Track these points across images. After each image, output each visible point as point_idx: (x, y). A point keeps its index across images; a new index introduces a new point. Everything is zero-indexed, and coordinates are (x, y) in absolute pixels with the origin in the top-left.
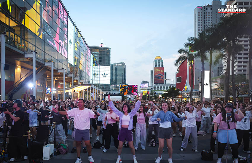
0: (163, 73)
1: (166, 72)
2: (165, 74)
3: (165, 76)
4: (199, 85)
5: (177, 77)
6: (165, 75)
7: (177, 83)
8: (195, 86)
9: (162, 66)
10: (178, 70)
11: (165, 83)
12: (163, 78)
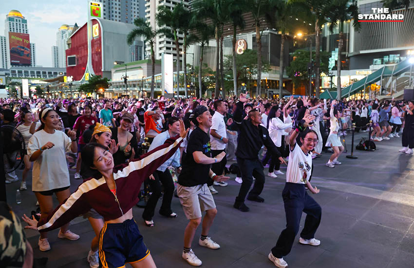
0: (29, 46)
1: (33, 43)
2: (32, 47)
3: (32, 51)
4: (111, 72)
5: (68, 56)
6: (32, 49)
7: (68, 66)
8: (103, 73)
9: (25, 31)
10: (69, 44)
11: (33, 64)
12: (29, 55)
